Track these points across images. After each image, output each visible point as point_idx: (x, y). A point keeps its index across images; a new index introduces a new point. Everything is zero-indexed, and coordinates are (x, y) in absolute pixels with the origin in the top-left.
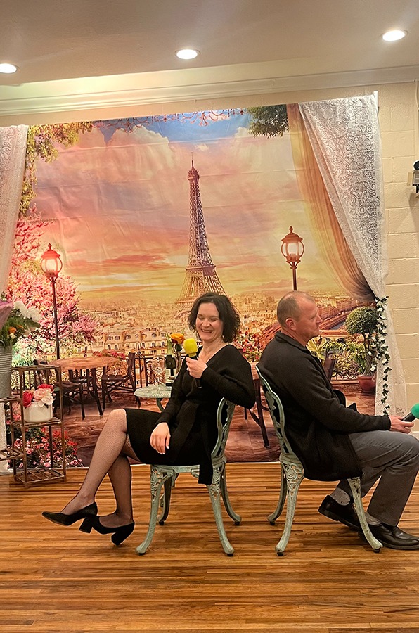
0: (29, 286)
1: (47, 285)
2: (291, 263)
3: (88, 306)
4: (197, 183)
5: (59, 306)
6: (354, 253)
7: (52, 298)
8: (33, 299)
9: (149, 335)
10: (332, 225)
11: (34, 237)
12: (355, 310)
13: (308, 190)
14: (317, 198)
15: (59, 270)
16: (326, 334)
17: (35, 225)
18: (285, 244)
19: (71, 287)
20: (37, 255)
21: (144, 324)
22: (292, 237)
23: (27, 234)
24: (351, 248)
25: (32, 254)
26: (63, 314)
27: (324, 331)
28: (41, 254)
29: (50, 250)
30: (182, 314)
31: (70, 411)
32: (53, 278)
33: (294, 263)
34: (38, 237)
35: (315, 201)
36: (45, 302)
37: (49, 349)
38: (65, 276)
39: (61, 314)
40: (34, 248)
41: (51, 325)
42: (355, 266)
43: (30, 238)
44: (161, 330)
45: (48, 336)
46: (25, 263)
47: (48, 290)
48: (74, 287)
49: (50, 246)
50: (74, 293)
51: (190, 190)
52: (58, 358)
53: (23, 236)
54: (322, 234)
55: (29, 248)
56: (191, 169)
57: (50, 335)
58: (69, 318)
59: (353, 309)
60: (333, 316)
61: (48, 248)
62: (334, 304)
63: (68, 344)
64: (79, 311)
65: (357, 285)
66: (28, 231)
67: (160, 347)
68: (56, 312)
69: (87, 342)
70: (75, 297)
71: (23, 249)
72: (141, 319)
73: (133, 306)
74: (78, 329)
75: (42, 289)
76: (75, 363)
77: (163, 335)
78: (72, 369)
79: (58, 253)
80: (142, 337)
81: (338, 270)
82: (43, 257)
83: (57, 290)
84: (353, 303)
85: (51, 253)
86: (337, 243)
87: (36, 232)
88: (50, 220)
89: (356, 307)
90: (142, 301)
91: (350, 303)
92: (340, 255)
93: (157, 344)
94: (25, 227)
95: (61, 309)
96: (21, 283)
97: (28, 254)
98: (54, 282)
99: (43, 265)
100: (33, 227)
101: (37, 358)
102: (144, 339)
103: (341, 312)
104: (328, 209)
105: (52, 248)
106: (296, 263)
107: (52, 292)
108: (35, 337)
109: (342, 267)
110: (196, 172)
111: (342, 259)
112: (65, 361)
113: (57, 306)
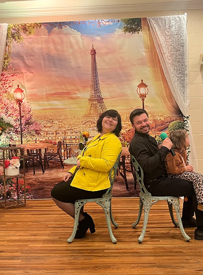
0: (7, 106)
1: (16, 106)
2: (142, 98)
3: (38, 117)
4: (95, 56)
5: (23, 117)
6: (173, 94)
7: (19, 113)
8: (9, 113)
9: (69, 132)
10: (162, 79)
11: (10, 81)
12: (173, 122)
13: (151, 62)
14: (155, 66)
15: (23, 98)
16: (158, 133)
17: (10, 75)
18: (139, 88)
19: (29, 107)
20: (12, 91)
21: (67, 127)
22: (142, 85)
23: (6, 80)
24: (172, 91)
25: (9, 90)
26: (24, 121)
27: (158, 132)
28: (13, 90)
29: (18, 88)
30: (86, 122)
31: (27, 170)
32: (19, 103)
33: (143, 98)
34: (12, 81)
35: (154, 67)
36: (15, 115)
37: (17, 139)
38: (26, 101)
39: (23, 121)
40: (10, 87)
41: (18, 126)
42: (173, 100)
43: (8, 82)
44: (75, 130)
45: (17, 132)
46: (5, 95)
47: (17, 109)
48: (30, 107)
49: (18, 86)
50: (31, 110)
51: (91, 59)
52: (22, 143)
53: (4, 80)
54: (157, 83)
55: (7, 87)
56: (92, 49)
57: (17, 131)
58: (28, 123)
59: (172, 121)
60: (162, 125)
61: (17, 87)
62: (163, 119)
63: (27, 136)
64: (33, 120)
65: (174, 110)
66: (7, 78)
67: (74, 139)
68: (21, 120)
69: (37, 136)
70: (31, 113)
71: (4, 87)
72: (65, 124)
73: (61, 118)
74: (32, 129)
75: (14, 108)
76: (30, 146)
77: (76, 133)
78: (29, 149)
79: (23, 90)
80: (65, 134)
81: (165, 102)
82: (14, 91)
83: (21, 108)
84: (172, 119)
85: (19, 90)
86: (165, 89)
87: (11, 78)
88: (18, 73)
89: (173, 121)
90: (66, 115)
91: (170, 118)
92: (166, 94)
93: (73, 137)
94: (6, 76)
95: (24, 118)
96: (3, 105)
97: (7, 90)
98: (20, 104)
99: (15, 96)
100: (9, 76)
101: (11, 143)
102: (66, 135)
103: (166, 123)
104: (161, 71)
105: (19, 87)
106: (144, 98)
107: (19, 110)
108: (10, 132)
109: (167, 100)
110: (94, 51)
111: (167, 96)
112: (25, 145)
113: (21, 117)
